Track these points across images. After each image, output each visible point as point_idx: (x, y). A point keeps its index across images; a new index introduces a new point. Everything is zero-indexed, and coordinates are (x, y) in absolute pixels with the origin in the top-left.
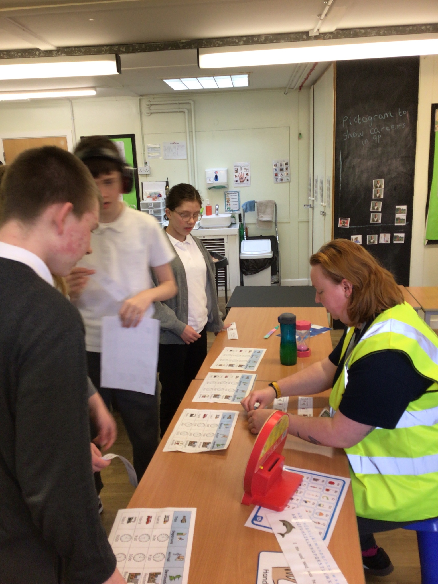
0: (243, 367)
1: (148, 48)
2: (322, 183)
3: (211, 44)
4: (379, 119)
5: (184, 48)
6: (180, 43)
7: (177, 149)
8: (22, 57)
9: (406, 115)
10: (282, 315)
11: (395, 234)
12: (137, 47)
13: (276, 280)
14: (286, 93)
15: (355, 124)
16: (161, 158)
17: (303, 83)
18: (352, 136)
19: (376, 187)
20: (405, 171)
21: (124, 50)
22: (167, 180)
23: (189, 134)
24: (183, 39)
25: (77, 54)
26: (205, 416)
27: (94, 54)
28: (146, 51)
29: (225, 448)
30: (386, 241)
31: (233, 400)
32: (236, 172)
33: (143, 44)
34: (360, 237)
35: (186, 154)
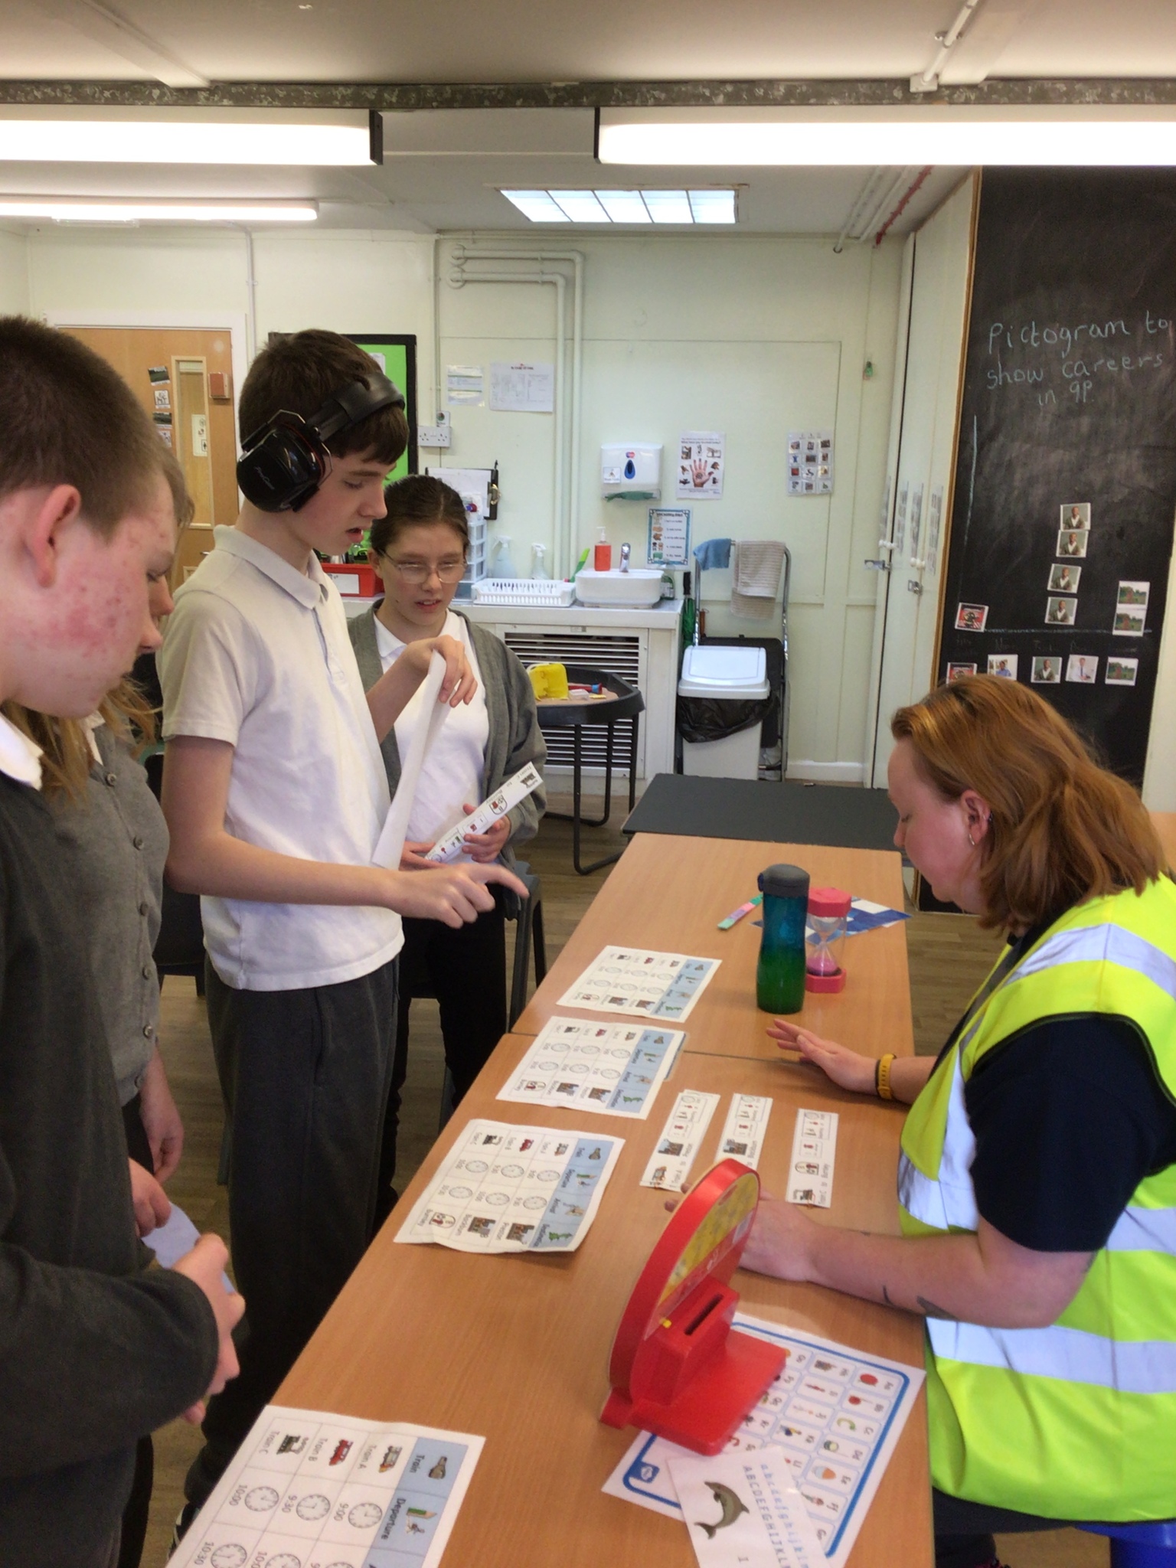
0: (649, 1007)
1: (459, 97)
2: (918, 502)
3: (634, 97)
4: (1090, 336)
5: (559, 103)
6: (549, 89)
7: (529, 382)
8: (113, 101)
9: (1165, 332)
10: (771, 870)
11: (1111, 660)
12: (430, 94)
13: (773, 762)
14: (838, 249)
15: (1023, 346)
16: (482, 405)
17: (886, 226)
18: (1012, 378)
19: (1069, 525)
20: (1151, 486)
21: (394, 100)
22: (495, 467)
23: (565, 346)
24: (558, 80)
25: (265, 103)
26: (526, 1145)
27: (310, 104)
28: (451, 107)
29: (572, 1247)
30: (1084, 675)
31: (613, 1104)
32: (684, 456)
33: (448, 88)
34: (1012, 661)
35: (552, 399)
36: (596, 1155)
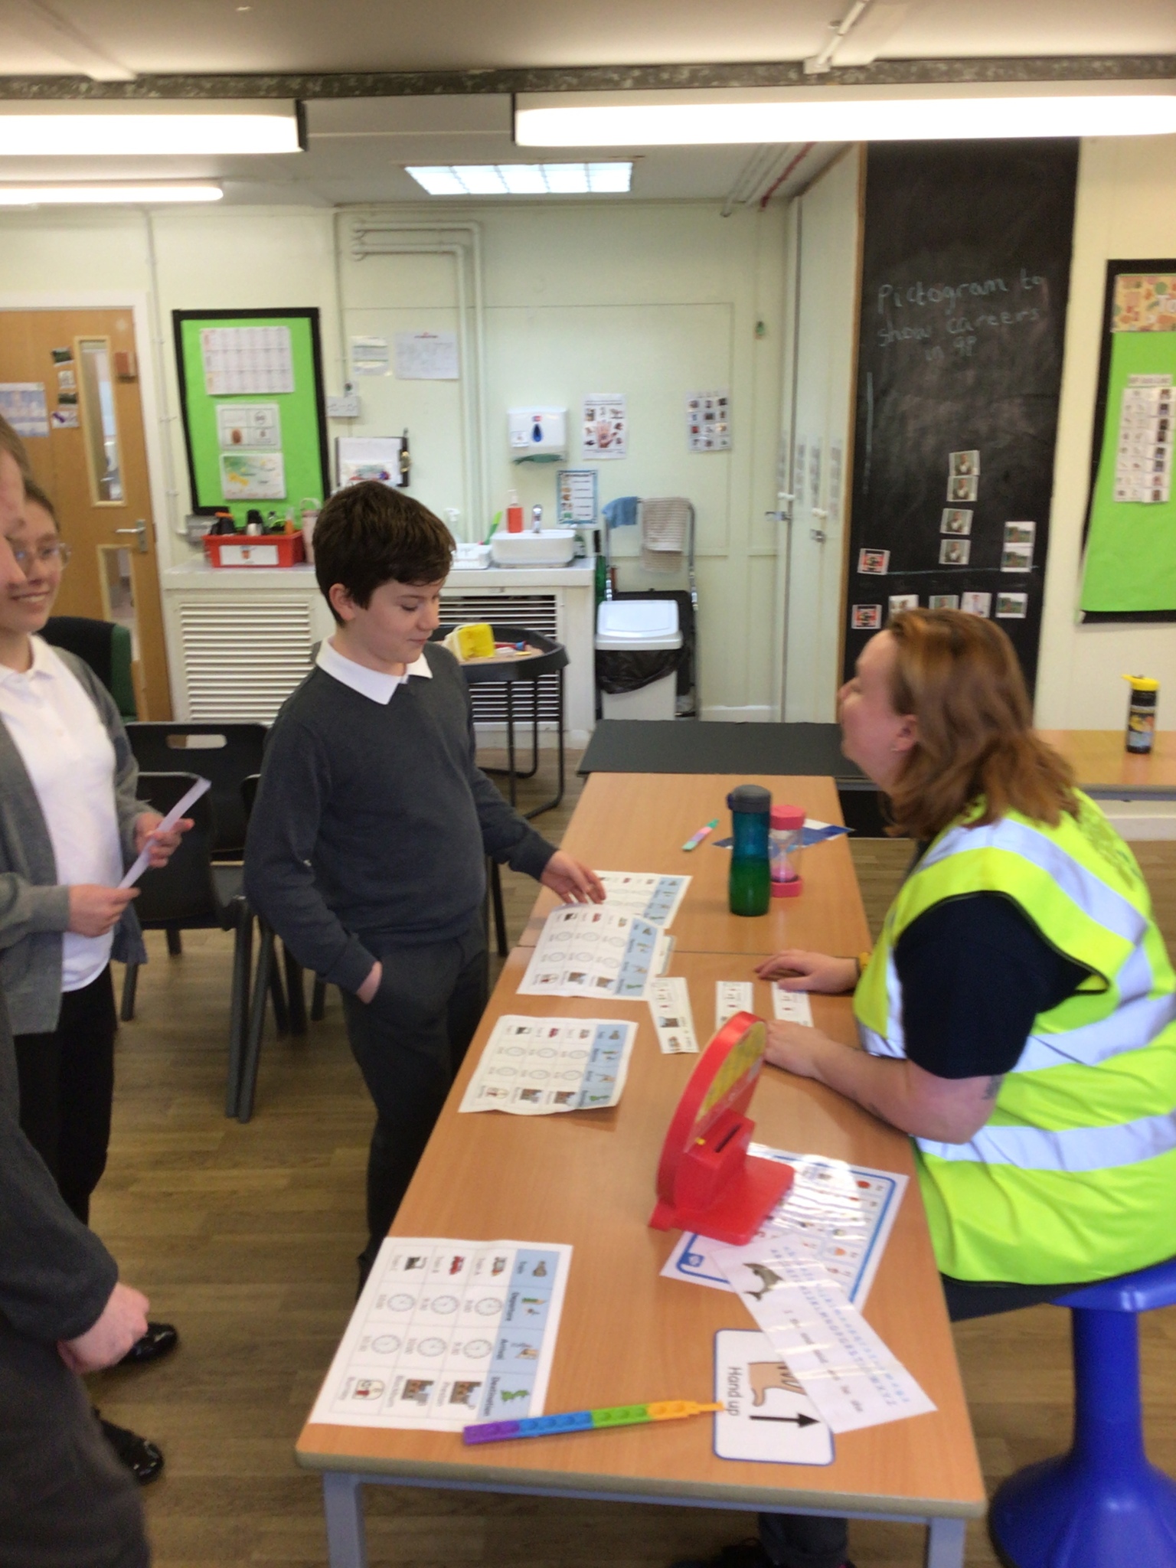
1: (381, 85)
2: (817, 454)
3: (547, 84)
4: (971, 294)
5: (476, 89)
6: (466, 76)
7: (434, 352)
8: (40, 95)
9: (1040, 287)
10: (738, 790)
11: (1003, 595)
12: (352, 82)
13: (686, 709)
14: (725, 213)
15: (910, 306)
16: (389, 374)
17: (772, 189)
18: (901, 336)
20: (1031, 431)
22: (405, 435)
23: (467, 313)
24: (474, 68)
25: (192, 95)
26: (553, 1032)
27: (236, 95)
28: (374, 95)
29: (612, 1103)
30: (978, 611)
31: (617, 991)
32: (589, 418)
33: (369, 76)
34: (912, 600)
35: (457, 365)
36: (615, 1036)
